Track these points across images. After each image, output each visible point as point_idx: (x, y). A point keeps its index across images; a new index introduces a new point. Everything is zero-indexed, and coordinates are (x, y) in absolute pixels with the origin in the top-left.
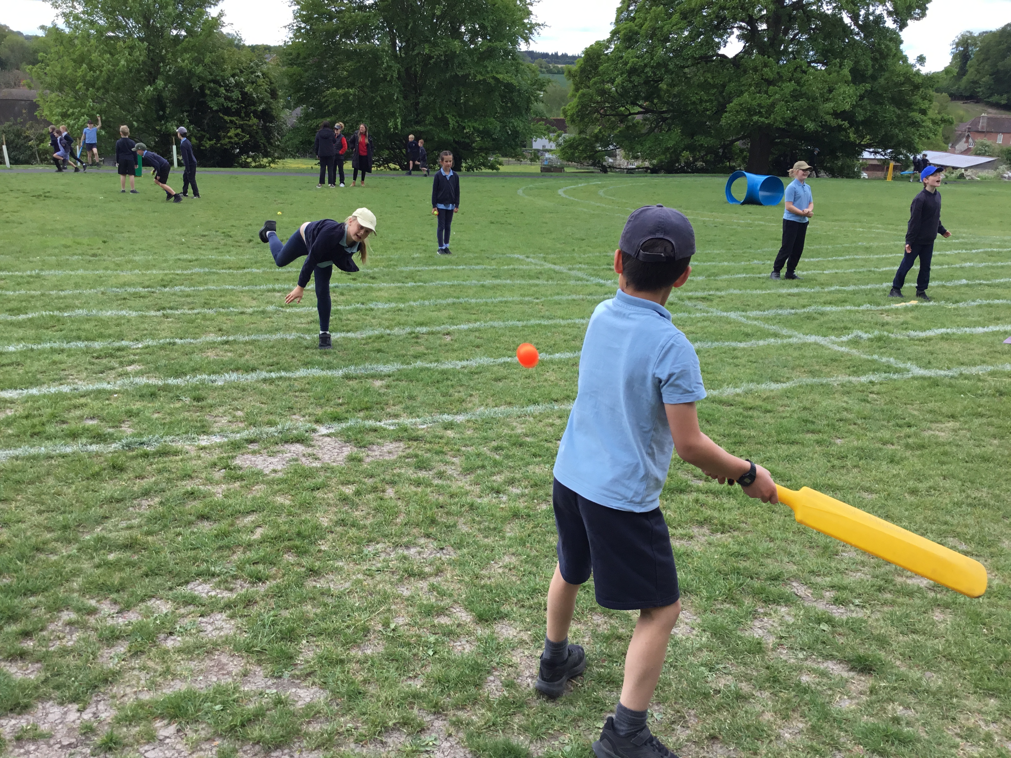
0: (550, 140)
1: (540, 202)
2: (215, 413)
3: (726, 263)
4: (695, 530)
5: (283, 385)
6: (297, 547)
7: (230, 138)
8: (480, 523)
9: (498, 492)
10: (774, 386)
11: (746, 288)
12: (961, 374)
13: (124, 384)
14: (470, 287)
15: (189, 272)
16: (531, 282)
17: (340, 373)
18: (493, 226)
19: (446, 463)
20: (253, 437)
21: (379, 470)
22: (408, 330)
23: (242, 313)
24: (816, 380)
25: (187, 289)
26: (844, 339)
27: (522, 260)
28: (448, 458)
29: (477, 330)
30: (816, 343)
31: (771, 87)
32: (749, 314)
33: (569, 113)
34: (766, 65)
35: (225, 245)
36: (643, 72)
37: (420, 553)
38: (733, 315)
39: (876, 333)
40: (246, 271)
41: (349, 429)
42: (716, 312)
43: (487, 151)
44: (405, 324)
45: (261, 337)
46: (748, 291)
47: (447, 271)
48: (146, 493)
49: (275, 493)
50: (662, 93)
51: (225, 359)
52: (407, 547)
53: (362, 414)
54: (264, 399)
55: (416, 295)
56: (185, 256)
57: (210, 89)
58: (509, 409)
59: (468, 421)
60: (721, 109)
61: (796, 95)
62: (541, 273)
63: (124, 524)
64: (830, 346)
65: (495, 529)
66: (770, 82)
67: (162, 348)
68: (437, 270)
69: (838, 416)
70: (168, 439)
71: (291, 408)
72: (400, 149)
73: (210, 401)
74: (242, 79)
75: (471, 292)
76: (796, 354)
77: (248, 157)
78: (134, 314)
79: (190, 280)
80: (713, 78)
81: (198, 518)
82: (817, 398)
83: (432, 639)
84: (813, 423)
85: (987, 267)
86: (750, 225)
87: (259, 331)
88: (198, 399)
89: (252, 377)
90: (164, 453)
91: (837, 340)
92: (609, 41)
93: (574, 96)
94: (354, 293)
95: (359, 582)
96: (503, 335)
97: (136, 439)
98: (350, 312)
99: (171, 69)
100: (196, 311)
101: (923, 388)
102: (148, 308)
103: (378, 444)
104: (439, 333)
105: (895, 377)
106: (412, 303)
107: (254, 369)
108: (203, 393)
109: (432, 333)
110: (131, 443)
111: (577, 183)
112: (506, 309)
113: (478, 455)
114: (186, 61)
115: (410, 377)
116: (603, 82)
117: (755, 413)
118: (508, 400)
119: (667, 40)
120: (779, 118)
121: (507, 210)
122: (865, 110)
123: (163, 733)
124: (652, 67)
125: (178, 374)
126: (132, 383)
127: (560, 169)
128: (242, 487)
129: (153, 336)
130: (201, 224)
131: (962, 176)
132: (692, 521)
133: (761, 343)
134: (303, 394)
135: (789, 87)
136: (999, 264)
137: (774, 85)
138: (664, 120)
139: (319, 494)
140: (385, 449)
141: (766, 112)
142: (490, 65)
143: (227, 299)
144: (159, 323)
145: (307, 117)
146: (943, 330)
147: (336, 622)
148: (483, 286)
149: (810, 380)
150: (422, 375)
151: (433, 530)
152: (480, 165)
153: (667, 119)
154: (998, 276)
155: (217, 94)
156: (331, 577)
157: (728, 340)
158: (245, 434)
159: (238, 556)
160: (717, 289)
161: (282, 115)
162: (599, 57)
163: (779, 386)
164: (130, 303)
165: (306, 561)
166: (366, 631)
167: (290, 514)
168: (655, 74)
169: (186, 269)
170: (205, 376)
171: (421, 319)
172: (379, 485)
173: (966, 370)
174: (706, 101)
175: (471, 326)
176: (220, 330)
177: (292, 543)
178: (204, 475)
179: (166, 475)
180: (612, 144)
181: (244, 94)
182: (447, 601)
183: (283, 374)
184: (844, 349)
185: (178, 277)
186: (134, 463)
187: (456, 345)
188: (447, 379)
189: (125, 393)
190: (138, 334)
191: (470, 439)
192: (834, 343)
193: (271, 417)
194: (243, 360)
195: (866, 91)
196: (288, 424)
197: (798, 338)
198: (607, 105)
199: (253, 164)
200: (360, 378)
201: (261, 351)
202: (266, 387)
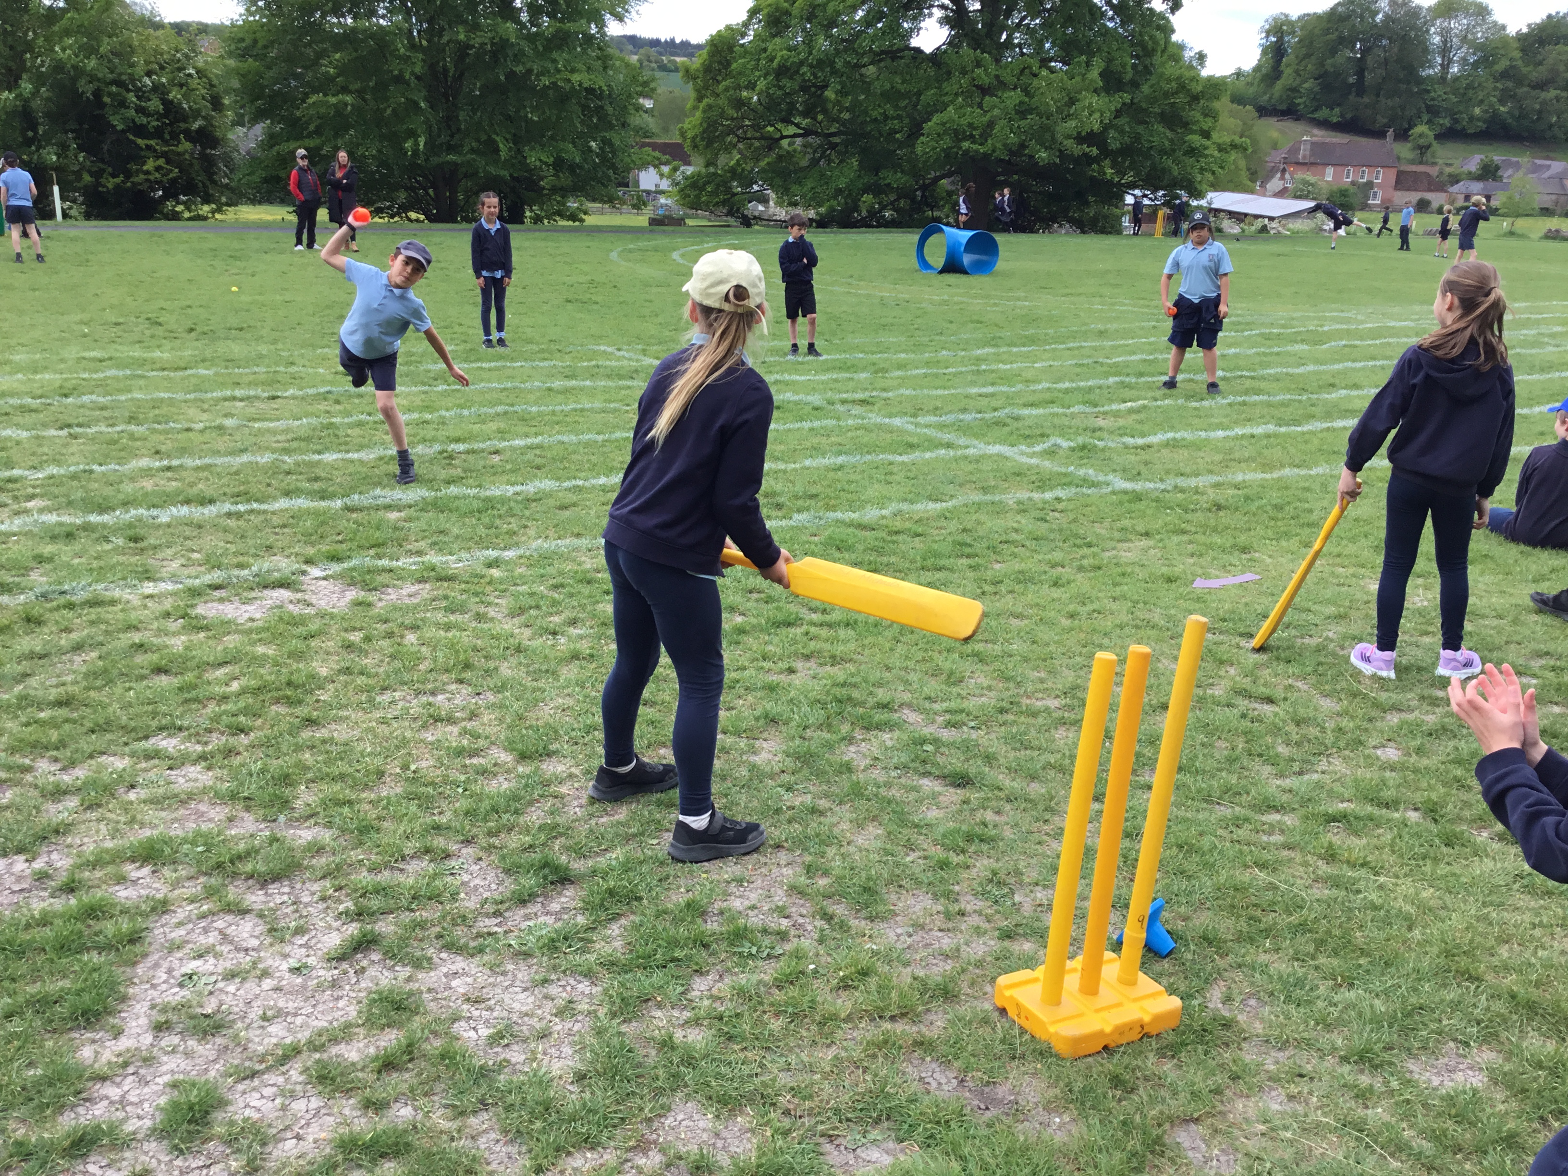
0: (662, 175)
1: (645, 271)
2: (160, 556)
3: (903, 355)
4: (799, 665)
5: (256, 520)
6: (288, 698)
7: (147, 173)
8: (528, 666)
9: (555, 633)
10: (931, 505)
11: (922, 387)
12: (1176, 487)
13: (25, 524)
14: (531, 391)
15: (101, 375)
16: (622, 383)
17: (339, 503)
18: (569, 306)
19: (489, 604)
20: (220, 581)
21: (397, 615)
22: (437, 447)
23: (188, 430)
24: (988, 497)
25: (101, 399)
26: (1038, 448)
27: (612, 354)
28: (491, 599)
29: (539, 447)
30: (999, 455)
31: (987, 98)
32: (920, 419)
33: (690, 135)
34: (978, 64)
35: (152, 337)
36: (797, 72)
37: (449, 700)
38: (897, 422)
39: (1080, 440)
40: (189, 372)
41: (353, 569)
42: (875, 418)
43: (565, 192)
44: (434, 440)
45: (219, 461)
46: (926, 391)
47: (497, 369)
48: (78, 648)
49: (254, 643)
50: (830, 106)
51: (168, 489)
52: (433, 693)
53: (372, 552)
54: (230, 537)
55: (449, 401)
56: (93, 354)
57: (110, 94)
58: (577, 542)
59: (521, 557)
60: (915, 131)
61: (1022, 112)
62: (636, 371)
63: (54, 681)
64: (1017, 457)
65: (547, 671)
66: (985, 91)
67: (74, 477)
68: (481, 368)
69: (1004, 538)
70: (100, 587)
71: (269, 548)
72: (425, 190)
73: (152, 541)
74: (164, 80)
75: (532, 397)
76: (971, 467)
77: (178, 203)
78: (24, 434)
79: (102, 386)
80: (903, 83)
81: (153, 671)
82: (983, 518)
83: (463, 778)
84: (970, 546)
85: (1258, 354)
86: (945, 303)
87: (217, 453)
88: (135, 539)
89: (210, 511)
90: (95, 603)
91: (1028, 450)
92: (746, 24)
93: (695, 108)
94: (356, 401)
95: (369, 730)
96: (575, 452)
97: (53, 587)
98: (351, 426)
99: (44, 64)
100: (119, 429)
101: (1121, 503)
102: (45, 426)
103: (394, 586)
104: (483, 451)
105: (1089, 492)
106: (443, 413)
107: (212, 501)
108: (142, 532)
109: (474, 452)
110: (47, 592)
111: (702, 242)
112: (581, 420)
113: (532, 594)
114: (68, 52)
115: (438, 506)
116: (738, 87)
117: (900, 538)
118: (576, 531)
119: (833, 23)
120: (999, 145)
121: (592, 282)
122: (1122, 132)
123: (135, 875)
124: (811, 66)
125: (102, 509)
126: (36, 521)
127: (679, 222)
128: (209, 638)
129: (58, 462)
130: (112, 307)
131: (1264, 229)
132: (796, 654)
133: (928, 455)
134: (286, 530)
135: (1013, 97)
136: (1276, 349)
137: (992, 95)
138: (833, 146)
139: (313, 643)
140: (404, 592)
141: (981, 136)
142: (561, 58)
143: (164, 410)
144: (65, 445)
145: (272, 139)
146: (1170, 435)
147: (342, 767)
148: (550, 389)
149: (977, 497)
150: (457, 503)
151: (468, 675)
152: (554, 214)
153: (837, 144)
154: (1268, 365)
155: (123, 104)
156: (334, 726)
157: (883, 453)
158: (208, 579)
159: (212, 708)
160: (884, 390)
161: (231, 136)
162: (731, 49)
163: (939, 506)
164: (16, 419)
165: (302, 711)
166: (381, 774)
167: (276, 664)
168: (816, 77)
169: (96, 372)
170: (141, 511)
171: (458, 433)
172: (396, 630)
173: (1182, 482)
174: (893, 118)
175: (529, 441)
176: (157, 452)
177: (281, 693)
178: (155, 625)
179: (103, 627)
180: (756, 183)
181: (168, 104)
182: (481, 743)
183: (255, 506)
184: (1034, 461)
185: (84, 383)
186: (57, 616)
187: (508, 467)
188: (493, 508)
189: (28, 534)
190: (35, 461)
191: (522, 576)
192: (1023, 453)
193: (241, 559)
194: (195, 491)
195: (1124, 104)
196: (266, 566)
197: (977, 448)
198: (747, 123)
199: (187, 215)
200: (368, 509)
201: (220, 479)
202: (232, 523)
